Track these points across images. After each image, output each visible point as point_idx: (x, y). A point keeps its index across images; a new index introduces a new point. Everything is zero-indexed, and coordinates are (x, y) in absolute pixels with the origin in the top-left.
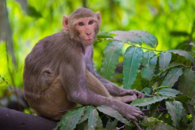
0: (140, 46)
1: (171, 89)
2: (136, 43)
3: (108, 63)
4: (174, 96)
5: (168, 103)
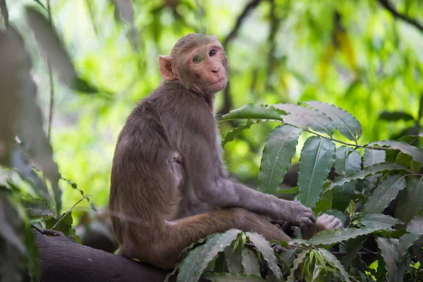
0: (329, 137)
1: (384, 216)
4: (387, 228)
5: (381, 240)
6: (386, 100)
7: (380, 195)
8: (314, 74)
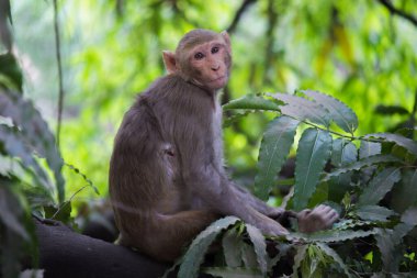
0: (326, 129)
1: (379, 207)
2: (319, 122)
3: (270, 155)
4: (383, 219)
6: (382, 94)
7: (376, 187)
8: (312, 69)
